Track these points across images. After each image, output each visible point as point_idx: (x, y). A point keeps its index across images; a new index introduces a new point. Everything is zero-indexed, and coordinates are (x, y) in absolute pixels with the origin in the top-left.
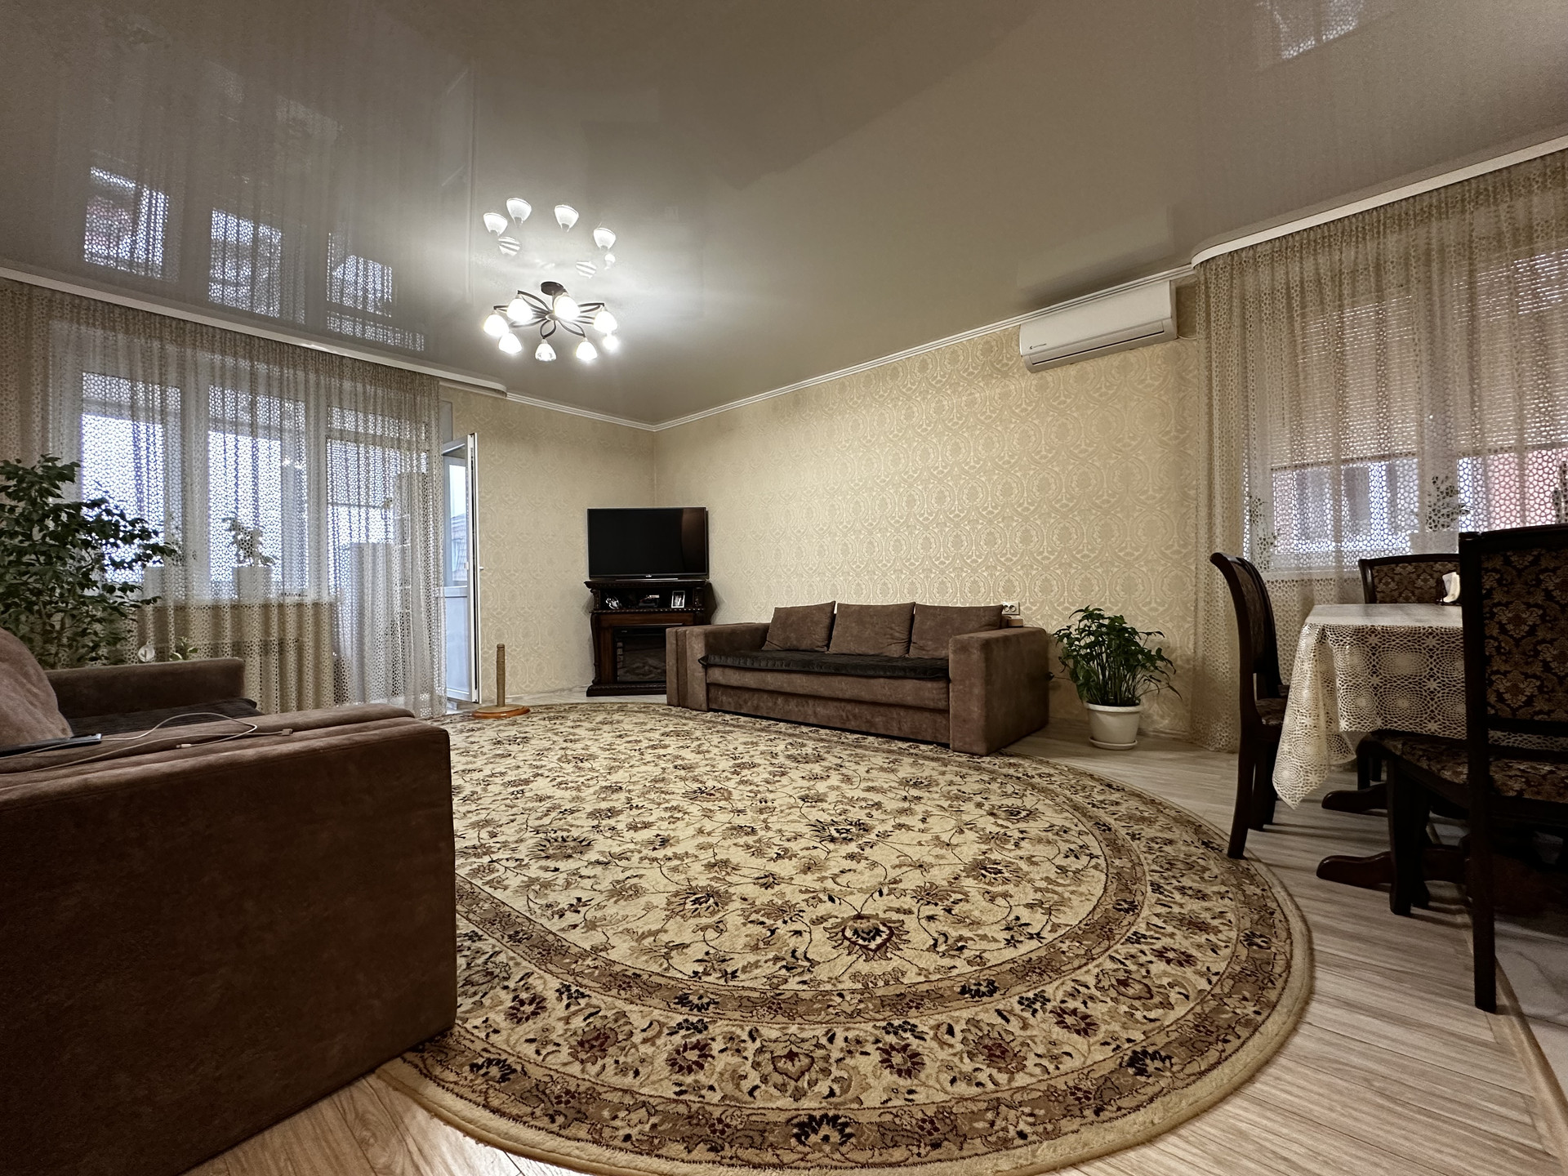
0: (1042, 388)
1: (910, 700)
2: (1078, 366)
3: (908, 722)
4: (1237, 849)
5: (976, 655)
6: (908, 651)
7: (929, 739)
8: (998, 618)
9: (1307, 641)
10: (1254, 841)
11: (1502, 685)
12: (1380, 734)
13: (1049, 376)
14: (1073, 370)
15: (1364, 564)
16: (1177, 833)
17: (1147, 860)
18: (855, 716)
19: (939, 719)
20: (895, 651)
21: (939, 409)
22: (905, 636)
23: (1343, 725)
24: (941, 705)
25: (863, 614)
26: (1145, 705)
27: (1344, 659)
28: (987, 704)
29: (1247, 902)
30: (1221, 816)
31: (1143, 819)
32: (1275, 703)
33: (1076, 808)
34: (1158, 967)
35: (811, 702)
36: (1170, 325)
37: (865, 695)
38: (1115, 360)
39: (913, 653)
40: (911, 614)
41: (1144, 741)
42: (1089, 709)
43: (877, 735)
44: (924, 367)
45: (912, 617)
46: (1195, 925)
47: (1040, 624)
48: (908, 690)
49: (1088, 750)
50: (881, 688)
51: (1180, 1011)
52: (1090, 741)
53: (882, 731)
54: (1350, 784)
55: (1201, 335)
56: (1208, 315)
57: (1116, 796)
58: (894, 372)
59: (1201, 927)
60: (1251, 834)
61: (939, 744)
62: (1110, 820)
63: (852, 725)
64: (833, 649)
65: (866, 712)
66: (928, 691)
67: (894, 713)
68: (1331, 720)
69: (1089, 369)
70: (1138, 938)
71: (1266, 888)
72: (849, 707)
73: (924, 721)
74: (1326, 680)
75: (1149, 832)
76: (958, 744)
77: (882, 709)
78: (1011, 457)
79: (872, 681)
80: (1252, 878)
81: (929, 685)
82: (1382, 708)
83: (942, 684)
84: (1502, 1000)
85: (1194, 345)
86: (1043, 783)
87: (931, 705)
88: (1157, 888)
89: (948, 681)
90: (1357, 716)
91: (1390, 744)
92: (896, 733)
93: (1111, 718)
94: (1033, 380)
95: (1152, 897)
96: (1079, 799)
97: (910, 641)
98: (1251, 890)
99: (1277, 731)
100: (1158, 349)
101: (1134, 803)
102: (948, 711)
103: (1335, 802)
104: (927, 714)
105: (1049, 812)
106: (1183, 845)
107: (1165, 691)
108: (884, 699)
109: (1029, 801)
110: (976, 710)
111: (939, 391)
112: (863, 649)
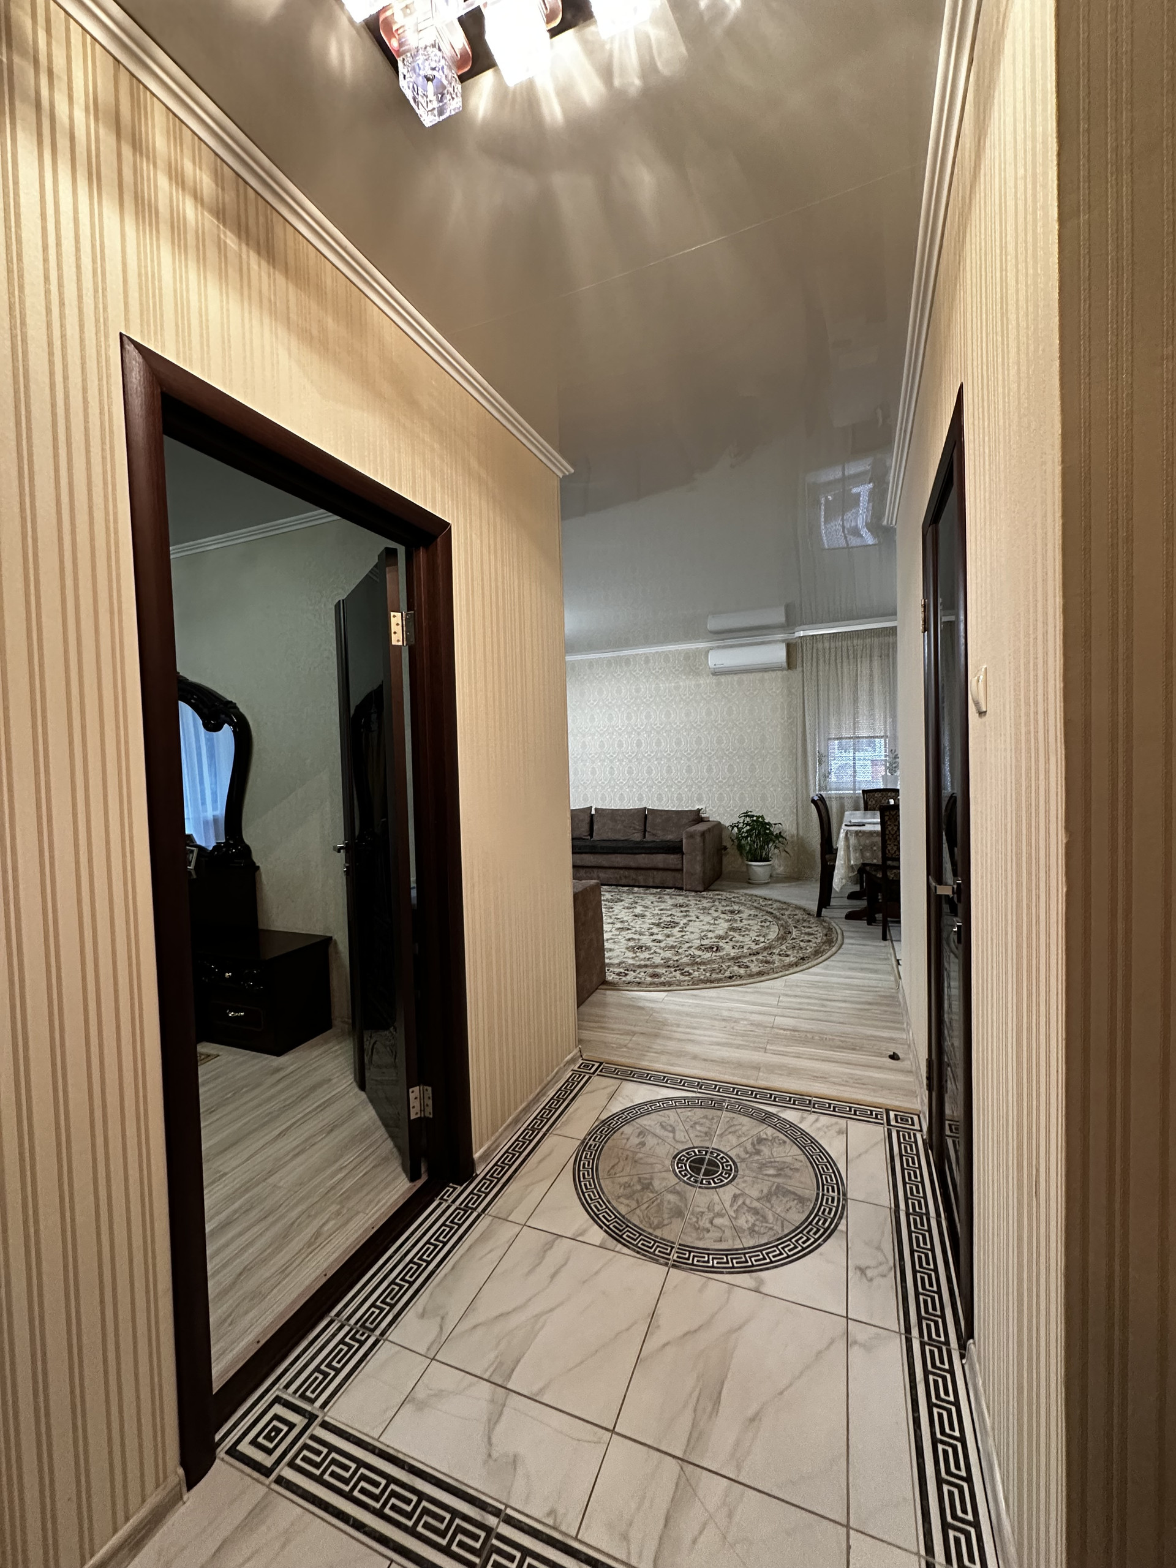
0: (719, 684)
1: (661, 865)
2: (739, 676)
3: (659, 877)
4: (819, 914)
5: (698, 839)
6: (644, 837)
7: (671, 885)
8: (697, 817)
9: (842, 835)
10: (824, 912)
11: (889, 848)
12: (864, 865)
13: (723, 679)
14: (736, 678)
15: (864, 792)
16: (797, 912)
17: (790, 921)
18: (625, 877)
19: (678, 875)
20: (637, 837)
21: (657, 689)
22: (642, 828)
23: (852, 862)
24: (679, 867)
25: (614, 814)
26: (775, 862)
27: (853, 840)
28: (704, 865)
29: (824, 927)
30: (813, 907)
31: (783, 909)
32: (832, 856)
33: (756, 908)
34: (802, 944)
35: (596, 871)
36: (785, 665)
37: (632, 864)
38: (759, 675)
39: (649, 838)
40: (644, 816)
41: (774, 879)
42: (747, 865)
43: (639, 887)
44: (647, 661)
45: (646, 816)
46: (809, 934)
47: (718, 819)
48: (659, 859)
49: (747, 885)
50: (643, 860)
51: (810, 950)
52: (748, 881)
53: (642, 884)
54: (857, 888)
55: (799, 669)
56: (803, 661)
57: (770, 902)
58: (627, 660)
59: (812, 934)
60: (824, 910)
61: (677, 888)
62: (771, 911)
63: (623, 882)
64: (596, 837)
65: (632, 873)
66: (672, 860)
67: (650, 873)
68: (849, 860)
69: (745, 679)
70: (794, 939)
71: (830, 924)
72: (622, 872)
73: (669, 877)
74: (848, 847)
75: (787, 913)
76: (689, 887)
77: (643, 872)
78: (702, 722)
79: (637, 856)
80: (825, 922)
81: (672, 856)
82: (863, 856)
83: (679, 856)
84: (888, 937)
85: (796, 674)
86: (737, 900)
87: (673, 867)
88: (795, 927)
89: (683, 854)
90: (856, 859)
91: (868, 868)
92: (651, 884)
93: (758, 868)
94: (714, 680)
95: (795, 930)
96: (755, 904)
97: (645, 831)
98: (825, 924)
99: (834, 867)
100: (779, 673)
101: (778, 904)
102: (682, 870)
103: (852, 896)
104: (670, 872)
105: (746, 910)
106: (800, 915)
107: (784, 854)
108: (644, 866)
109: (736, 907)
110: (698, 868)
111: (657, 678)
112: (617, 837)
